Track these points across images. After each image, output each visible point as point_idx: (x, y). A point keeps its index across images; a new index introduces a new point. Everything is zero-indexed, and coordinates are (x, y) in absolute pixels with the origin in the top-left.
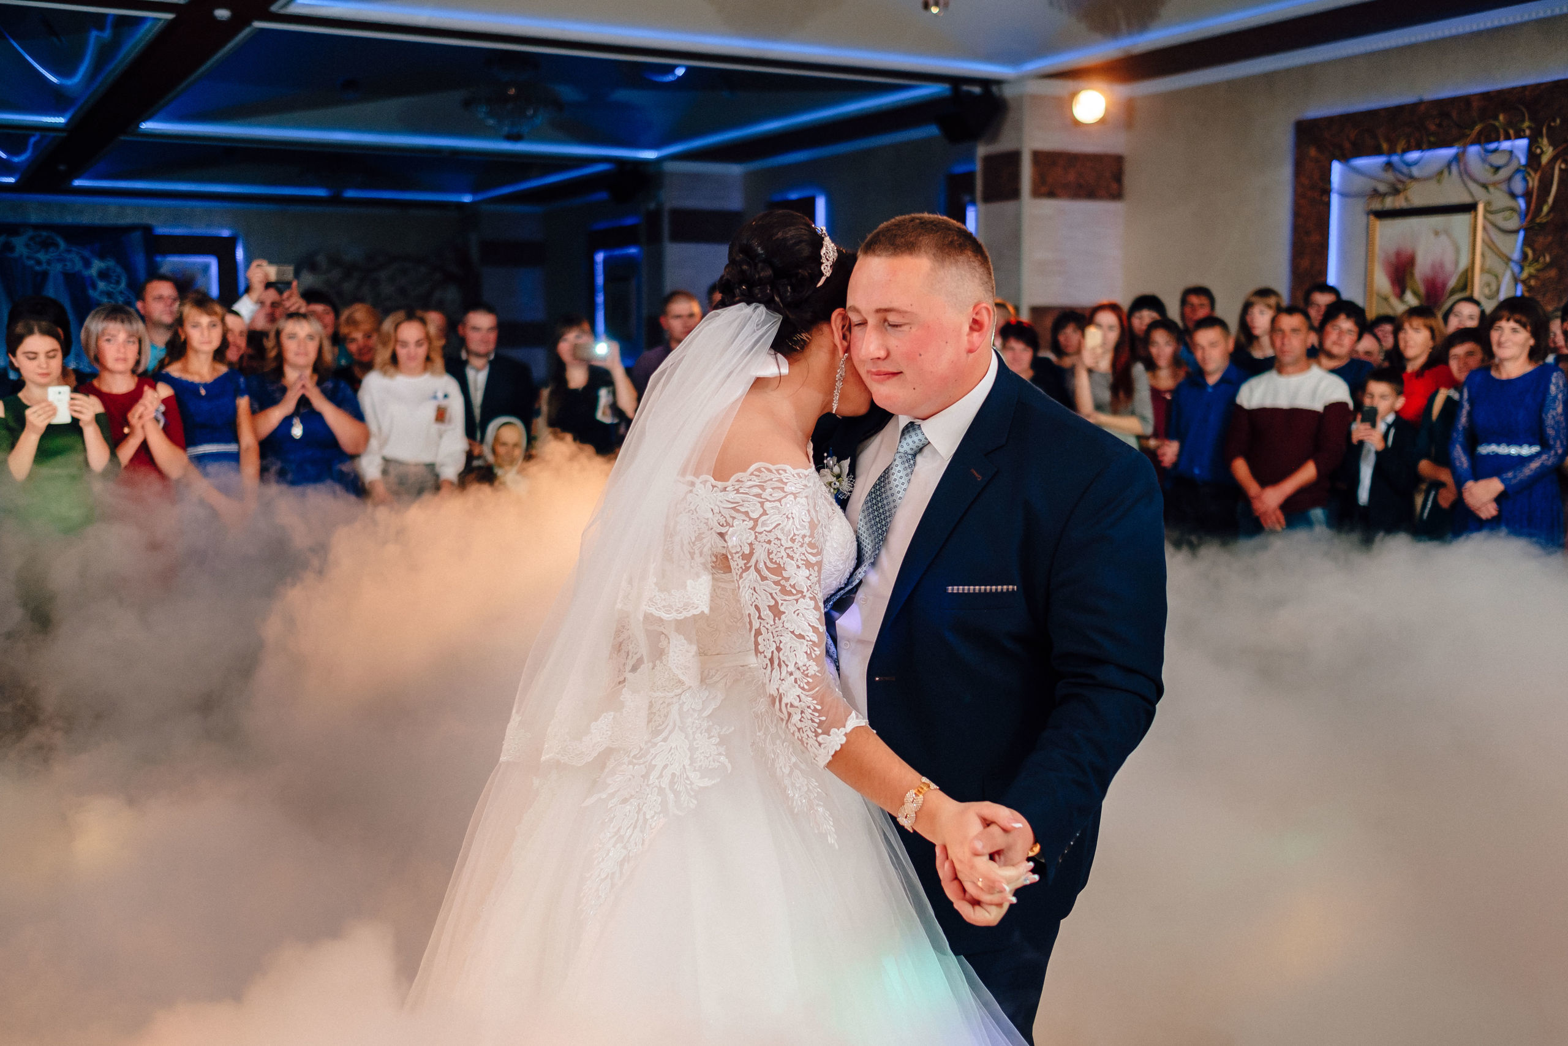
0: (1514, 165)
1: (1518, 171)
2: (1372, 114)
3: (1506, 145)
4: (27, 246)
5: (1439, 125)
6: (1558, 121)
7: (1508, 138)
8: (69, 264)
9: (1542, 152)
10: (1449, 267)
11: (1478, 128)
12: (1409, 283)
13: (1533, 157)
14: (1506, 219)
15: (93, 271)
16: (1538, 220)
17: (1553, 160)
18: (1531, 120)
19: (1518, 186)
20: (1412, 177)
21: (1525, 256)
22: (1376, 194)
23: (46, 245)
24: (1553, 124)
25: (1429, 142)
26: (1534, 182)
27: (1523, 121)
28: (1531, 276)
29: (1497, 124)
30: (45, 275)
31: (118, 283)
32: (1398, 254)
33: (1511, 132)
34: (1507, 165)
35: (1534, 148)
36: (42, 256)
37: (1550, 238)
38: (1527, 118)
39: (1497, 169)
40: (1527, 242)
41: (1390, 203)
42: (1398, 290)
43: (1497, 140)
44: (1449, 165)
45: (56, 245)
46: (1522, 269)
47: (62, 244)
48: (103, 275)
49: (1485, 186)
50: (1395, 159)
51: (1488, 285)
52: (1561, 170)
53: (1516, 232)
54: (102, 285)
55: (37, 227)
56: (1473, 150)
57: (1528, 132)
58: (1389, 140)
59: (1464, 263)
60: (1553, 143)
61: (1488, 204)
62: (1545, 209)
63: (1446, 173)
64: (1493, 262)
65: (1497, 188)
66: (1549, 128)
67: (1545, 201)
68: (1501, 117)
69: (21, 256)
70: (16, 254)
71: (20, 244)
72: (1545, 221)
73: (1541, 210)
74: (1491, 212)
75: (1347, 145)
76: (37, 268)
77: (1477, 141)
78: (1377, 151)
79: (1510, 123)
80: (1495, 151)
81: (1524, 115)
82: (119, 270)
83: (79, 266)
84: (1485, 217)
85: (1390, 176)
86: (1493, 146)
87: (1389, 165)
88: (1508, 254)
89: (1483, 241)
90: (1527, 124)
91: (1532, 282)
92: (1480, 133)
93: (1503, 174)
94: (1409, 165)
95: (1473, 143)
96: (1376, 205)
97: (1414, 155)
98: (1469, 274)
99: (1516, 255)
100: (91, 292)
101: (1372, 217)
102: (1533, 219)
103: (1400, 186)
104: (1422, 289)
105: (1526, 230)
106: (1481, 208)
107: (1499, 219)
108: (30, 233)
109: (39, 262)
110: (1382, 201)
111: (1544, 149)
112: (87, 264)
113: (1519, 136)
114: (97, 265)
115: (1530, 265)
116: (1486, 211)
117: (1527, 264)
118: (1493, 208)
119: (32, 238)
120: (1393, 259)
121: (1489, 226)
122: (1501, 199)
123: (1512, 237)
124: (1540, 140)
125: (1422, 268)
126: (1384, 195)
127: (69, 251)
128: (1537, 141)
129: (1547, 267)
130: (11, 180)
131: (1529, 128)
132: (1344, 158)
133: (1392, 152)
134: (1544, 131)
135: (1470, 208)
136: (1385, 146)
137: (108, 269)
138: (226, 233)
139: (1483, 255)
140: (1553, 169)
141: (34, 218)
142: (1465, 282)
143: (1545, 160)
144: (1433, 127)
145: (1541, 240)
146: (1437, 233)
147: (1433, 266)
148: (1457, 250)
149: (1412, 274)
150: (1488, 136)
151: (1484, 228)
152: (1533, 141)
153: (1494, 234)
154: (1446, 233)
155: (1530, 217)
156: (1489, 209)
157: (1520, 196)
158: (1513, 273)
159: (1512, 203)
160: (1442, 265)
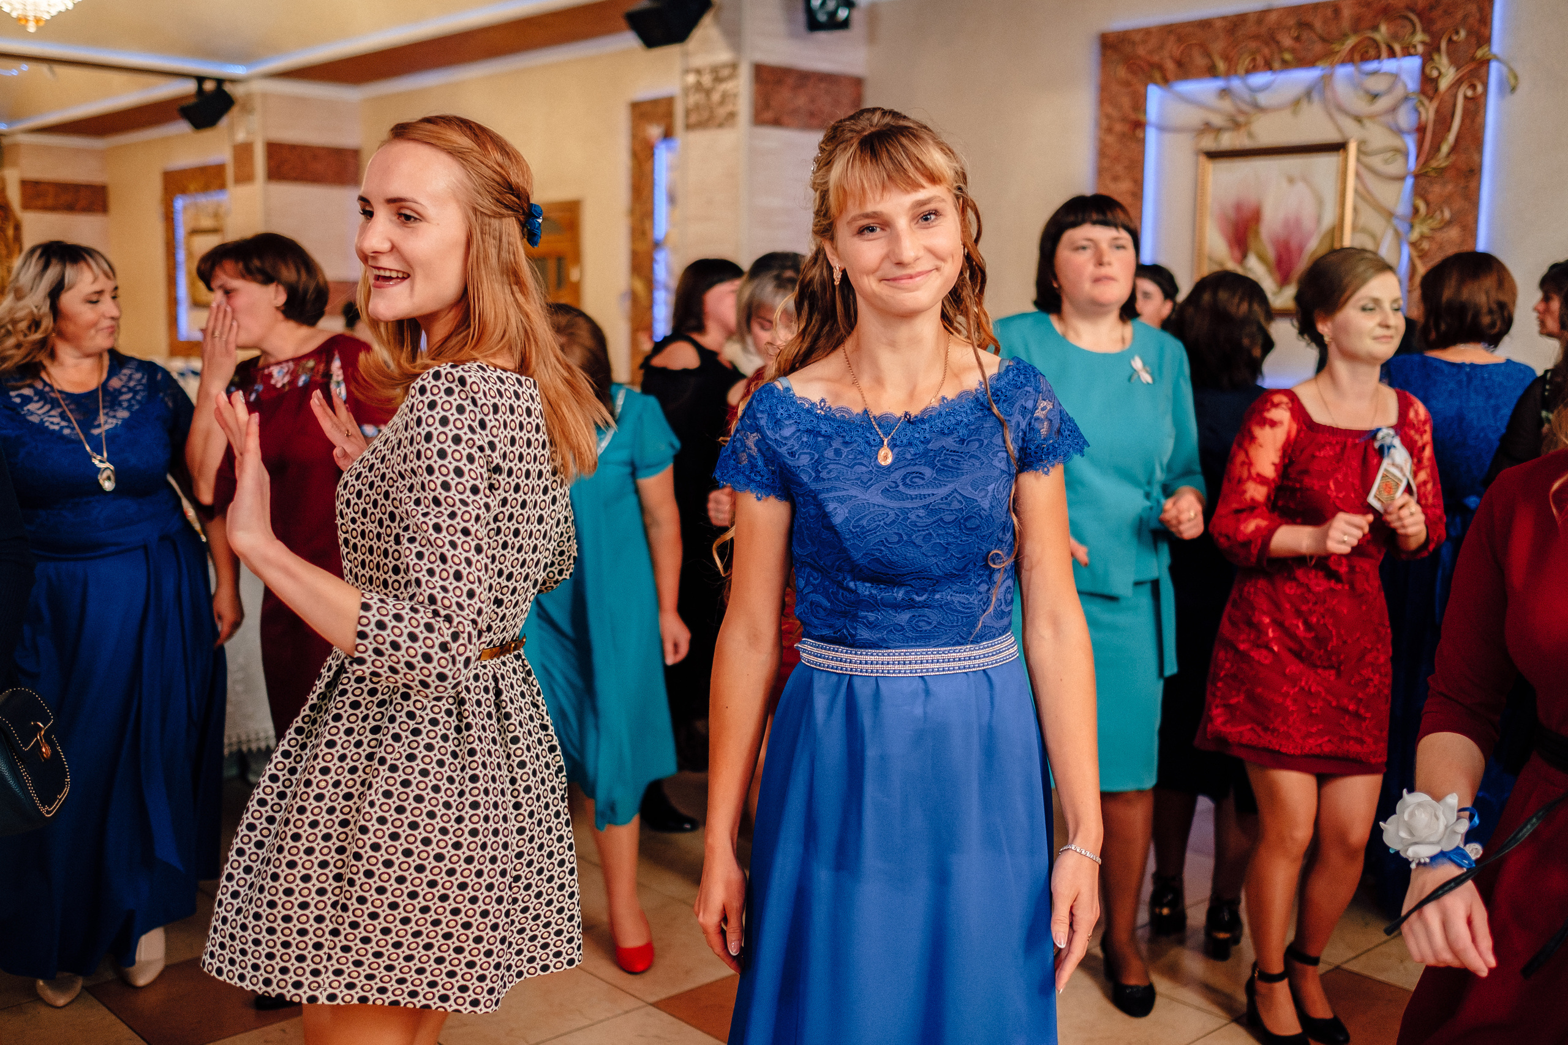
0: (1399, 92)
1: (1406, 98)
2: (1205, 24)
3: (1389, 65)
5: (1297, 39)
6: (1463, 34)
7: (1392, 54)
9: (1440, 75)
10: (1308, 223)
11: (1351, 42)
12: (1252, 243)
13: (1428, 84)
14: (1386, 162)
16: (1434, 164)
17: (1458, 83)
18: (1425, 30)
19: (1405, 118)
20: (1258, 107)
21: (1416, 210)
22: (1207, 128)
24: (1454, 37)
25: (1282, 60)
26: (1429, 113)
27: (1414, 32)
28: (1423, 237)
29: (1377, 37)
32: (1238, 207)
33: (1397, 48)
34: (1390, 90)
35: (1428, 69)
37: (1450, 187)
38: (1418, 29)
39: (1374, 97)
40: (1419, 192)
41: (1228, 141)
42: (1237, 254)
43: (1378, 57)
44: (1308, 94)
46: (1412, 227)
49: (1358, 119)
50: (1236, 83)
52: (1466, 98)
53: (1402, 179)
56: (1343, 72)
57: (1420, 49)
58: (1227, 58)
59: (1329, 219)
60: (1455, 61)
61: (1362, 143)
62: (1445, 149)
63: (1304, 102)
65: (1376, 122)
66: (1450, 40)
67: (1445, 142)
68: (1383, 28)
72: (1444, 165)
73: (1438, 149)
74: (1367, 154)
75: (1170, 65)
77: (1349, 60)
78: (1212, 72)
79: (1395, 37)
80: (1375, 73)
81: (1414, 25)
84: (1358, 160)
85: (1226, 105)
86: (1372, 66)
87: (1224, 92)
88: (1391, 207)
89: (1356, 191)
90: (1418, 38)
91: (1425, 245)
92: (1353, 49)
93: (1383, 103)
94: (1254, 90)
95: (1343, 62)
96: (1208, 143)
97: (1259, 79)
98: (1337, 234)
99: (1402, 208)
101: (1203, 159)
102: (1426, 162)
103: (1241, 119)
104: (1271, 254)
105: (1417, 176)
106: (1352, 148)
107: (1376, 162)
110: (1216, 138)
111: (1443, 70)
113: (1407, 52)
115: (1424, 221)
116: (1360, 152)
117: (1417, 221)
118: (1370, 149)
120: (1231, 213)
121: (1363, 172)
122: (1378, 137)
123: (1397, 185)
124: (1436, 57)
125: (1271, 223)
126: (1219, 130)
128: (1432, 59)
129: (1449, 223)
131: (1423, 43)
132: (1165, 81)
133: (1230, 73)
134: (1443, 45)
135: (1339, 147)
136: (1221, 65)
139: (1355, 210)
140: (1455, 97)
143: (1444, 84)
144: (1287, 41)
145: (1436, 191)
146: (1291, 180)
147: (1286, 223)
148: (1320, 202)
149: (1257, 233)
150: (1365, 53)
151: (1358, 175)
152: (1427, 58)
153: (1371, 181)
154: (1305, 179)
155: (1422, 159)
156: (1363, 148)
157: (1409, 133)
158: (1397, 233)
159: (1396, 142)
160: (1298, 222)
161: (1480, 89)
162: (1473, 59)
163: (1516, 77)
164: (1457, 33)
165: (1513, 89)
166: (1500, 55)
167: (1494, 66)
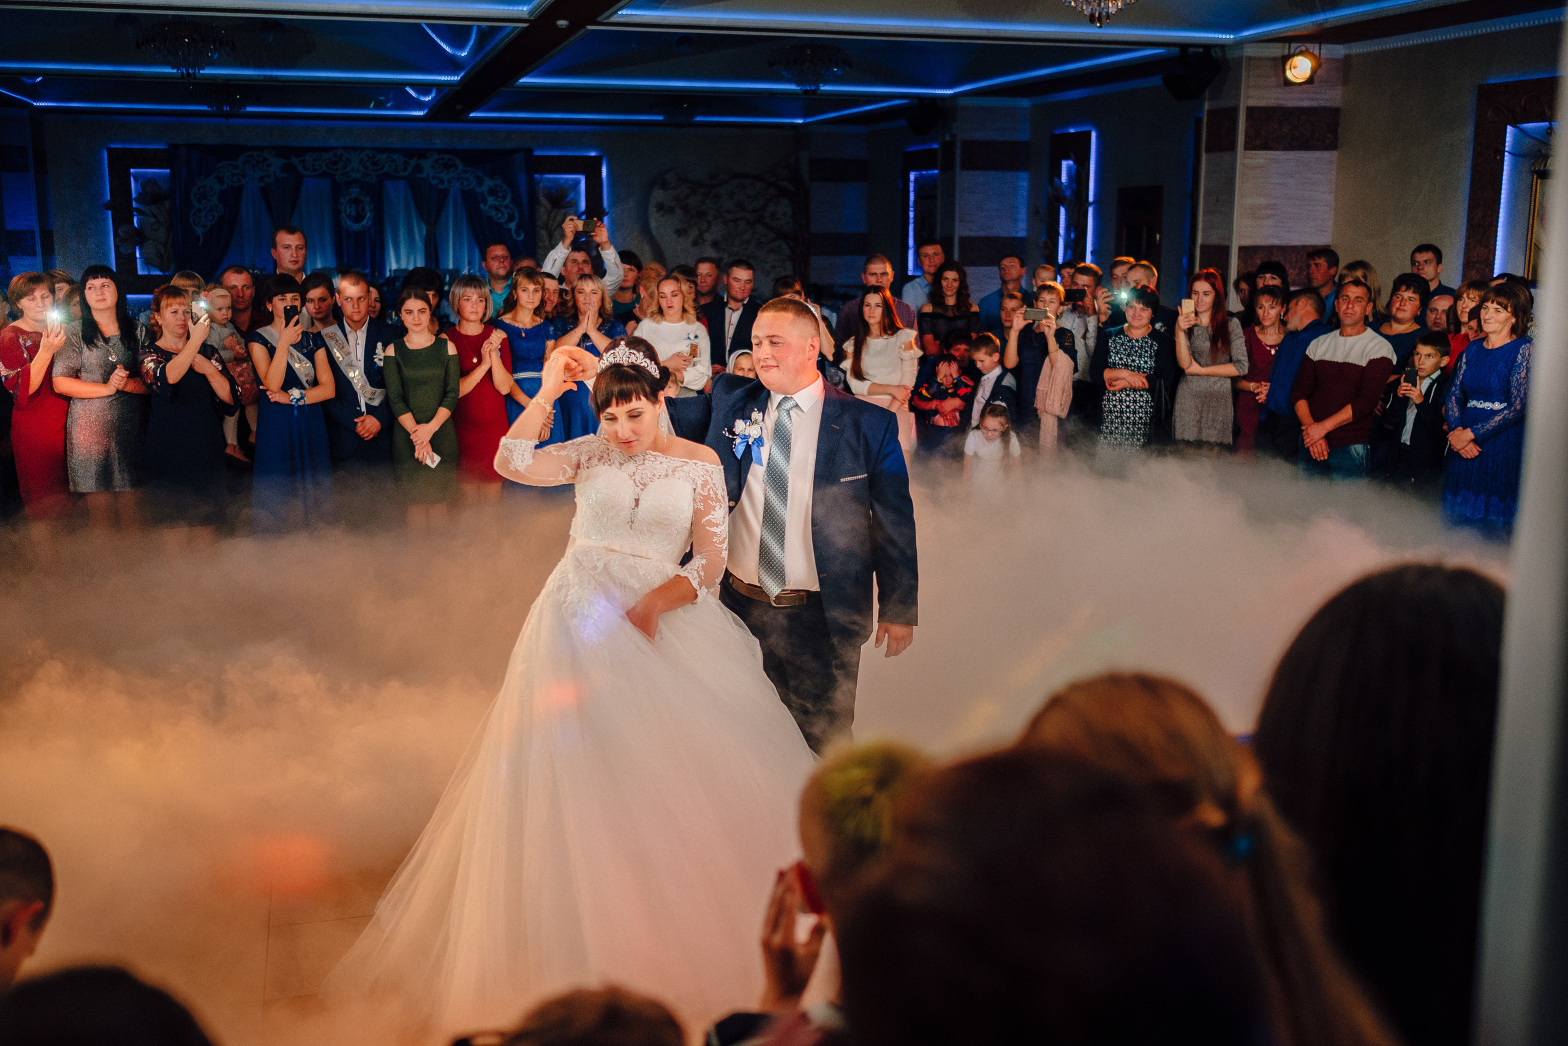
4: (433, 167)
8: (465, 183)
15: (484, 189)
23: (447, 166)
30: (446, 192)
31: (504, 198)
36: (444, 176)
45: (457, 167)
47: (461, 167)
48: (492, 192)
54: (491, 200)
55: (441, 151)
69: (428, 175)
70: (424, 175)
71: (427, 164)
76: (440, 186)
82: (505, 187)
83: (473, 185)
100: (482, 205)
108: (436, 156)
109: (442, 182)
112: (480, 182)
114: (488, 183)
119: (436, 161)
127: (466, 172)
130: (421, 113)
137: (496, 186)
138: (593, 154)
141: (439, 143)
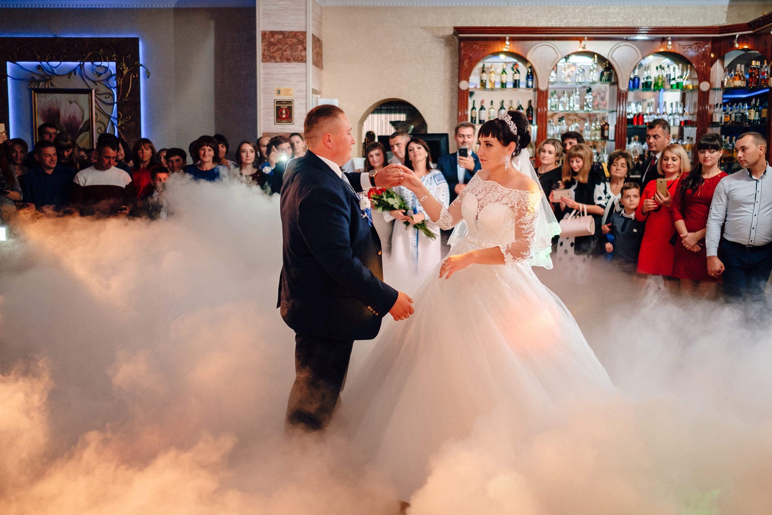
0: (108, 73)
1: (112, 76)
2: (30, 40)
3: (105, 64)
5: (68, 50)
6: (130, 56)
7: (105, 60)
9: (123, 69)
10: (79, 118)
11: (89, 54)
13: (119, 71)
14: (106, 98)
16: (124, 100)
17: (129, 73)
19: (112, 83)
20: (54, 74)
21: (119, 115)
22: (33, 80)
24: (127, 57)
25: (63, 57)
26: (120, 82)
27: (113, 54)
28: (122, 125)
29: (99, 53)
32: (50, 110)
33: (107, 58)
34: (105, 72)
35: (119, 67)
37: (130, 108)
38: (114, 52)
39: (100, 75)
40: (119, 109)
41: (41, 85)
43: (100, 61)
44: (75, 71)
46: (118, 121)
49: (95, 82)
50: (44, 64)
51: (100, 128)
52: (132, 77)
53: (113, 104)
56: (88, 64)
57: (115, 59)
58: (40, 54)
59: (86, 118)
60: (127, 66)
61: (96, 90)
62: (127, 95)
63: (73, 74)
64: (101, 117)
65: (101, 83)
66: (125, 58)
67: (127, 92)
68: (101, 51)
72: (127, 100)
73: (126, 95)
74: (98, 94)
75: (15, 54)
77: (89, 60)
78: (33, 59)
79: (106, 54)
80: (99, 66)
81: (112, 51)
84: (95, 96)
85: (40, 72)
86: (98, 63)
87: (39, 67)
88: (110, 115)
89: (95, 107)
90: (114, 55)
91: (123, 128)
92: (90, 57)
93: (103, 77)
94: (52, 67)
95: (87, 61)
96: (34, 86)
97: (55, 63)
98: (90, 123)
99: (114, 115)
101: (33, 92)
102: (121, 99)
103: (48, 78)
105: (118, 104)
106: (93, 91)
107: (102, 98)
110: (38, 84)
111: (124, 68)
113: (111, 60)
115: (122, 119)
116: (96, 94)
117: (120, 119)
118: (99, 93)
120: (46, 112)
121: (98, 101)
122: (103, 89)
123: (110, 107)
125: (64, 117)
126: (39, 82)
128: (120, 64)
129: (130, 121)
131: (116, 57)
132: (13, 61)
133: (42, 60)
134: (123, 59)
135: (88, 91)
136: (38, 57)
139: (96, 114)
140: (129, 77)
142: (88, 127)
143: (125, 72)
144: (65, 51)
145: (126, 109)
146: (70, 102)
147: (70, 117)
148: (83, 111)
149: (59, 121)
150: (95, 59)
151: (96, 101)
152: (118, 64)
153: (100, 103)
154: (75, 102)
155: (119, 99)
156: (97, 92)
157: (114, 88)
158: (113, 124)
159: (108, 91)
160: (75, 118)
161: (137, 76)
162: (134, 65)
163: (149, 73)
164: (128, 56)
165: (148, 77)
166: (143, 65)
167: (141, 68)
